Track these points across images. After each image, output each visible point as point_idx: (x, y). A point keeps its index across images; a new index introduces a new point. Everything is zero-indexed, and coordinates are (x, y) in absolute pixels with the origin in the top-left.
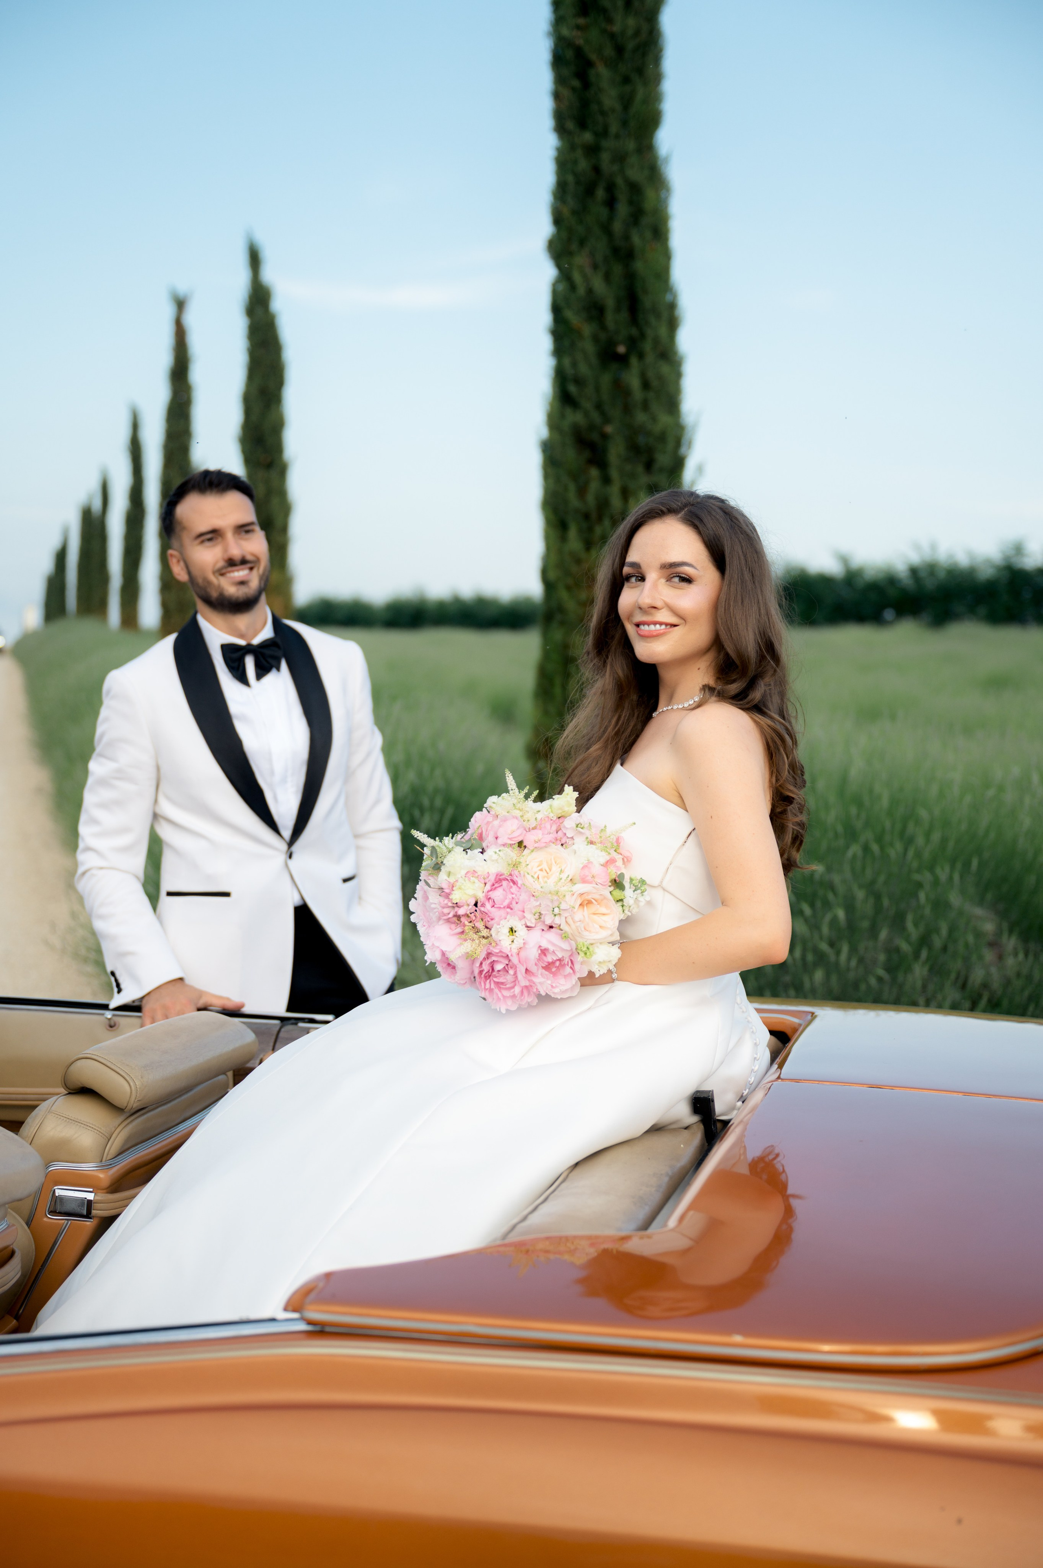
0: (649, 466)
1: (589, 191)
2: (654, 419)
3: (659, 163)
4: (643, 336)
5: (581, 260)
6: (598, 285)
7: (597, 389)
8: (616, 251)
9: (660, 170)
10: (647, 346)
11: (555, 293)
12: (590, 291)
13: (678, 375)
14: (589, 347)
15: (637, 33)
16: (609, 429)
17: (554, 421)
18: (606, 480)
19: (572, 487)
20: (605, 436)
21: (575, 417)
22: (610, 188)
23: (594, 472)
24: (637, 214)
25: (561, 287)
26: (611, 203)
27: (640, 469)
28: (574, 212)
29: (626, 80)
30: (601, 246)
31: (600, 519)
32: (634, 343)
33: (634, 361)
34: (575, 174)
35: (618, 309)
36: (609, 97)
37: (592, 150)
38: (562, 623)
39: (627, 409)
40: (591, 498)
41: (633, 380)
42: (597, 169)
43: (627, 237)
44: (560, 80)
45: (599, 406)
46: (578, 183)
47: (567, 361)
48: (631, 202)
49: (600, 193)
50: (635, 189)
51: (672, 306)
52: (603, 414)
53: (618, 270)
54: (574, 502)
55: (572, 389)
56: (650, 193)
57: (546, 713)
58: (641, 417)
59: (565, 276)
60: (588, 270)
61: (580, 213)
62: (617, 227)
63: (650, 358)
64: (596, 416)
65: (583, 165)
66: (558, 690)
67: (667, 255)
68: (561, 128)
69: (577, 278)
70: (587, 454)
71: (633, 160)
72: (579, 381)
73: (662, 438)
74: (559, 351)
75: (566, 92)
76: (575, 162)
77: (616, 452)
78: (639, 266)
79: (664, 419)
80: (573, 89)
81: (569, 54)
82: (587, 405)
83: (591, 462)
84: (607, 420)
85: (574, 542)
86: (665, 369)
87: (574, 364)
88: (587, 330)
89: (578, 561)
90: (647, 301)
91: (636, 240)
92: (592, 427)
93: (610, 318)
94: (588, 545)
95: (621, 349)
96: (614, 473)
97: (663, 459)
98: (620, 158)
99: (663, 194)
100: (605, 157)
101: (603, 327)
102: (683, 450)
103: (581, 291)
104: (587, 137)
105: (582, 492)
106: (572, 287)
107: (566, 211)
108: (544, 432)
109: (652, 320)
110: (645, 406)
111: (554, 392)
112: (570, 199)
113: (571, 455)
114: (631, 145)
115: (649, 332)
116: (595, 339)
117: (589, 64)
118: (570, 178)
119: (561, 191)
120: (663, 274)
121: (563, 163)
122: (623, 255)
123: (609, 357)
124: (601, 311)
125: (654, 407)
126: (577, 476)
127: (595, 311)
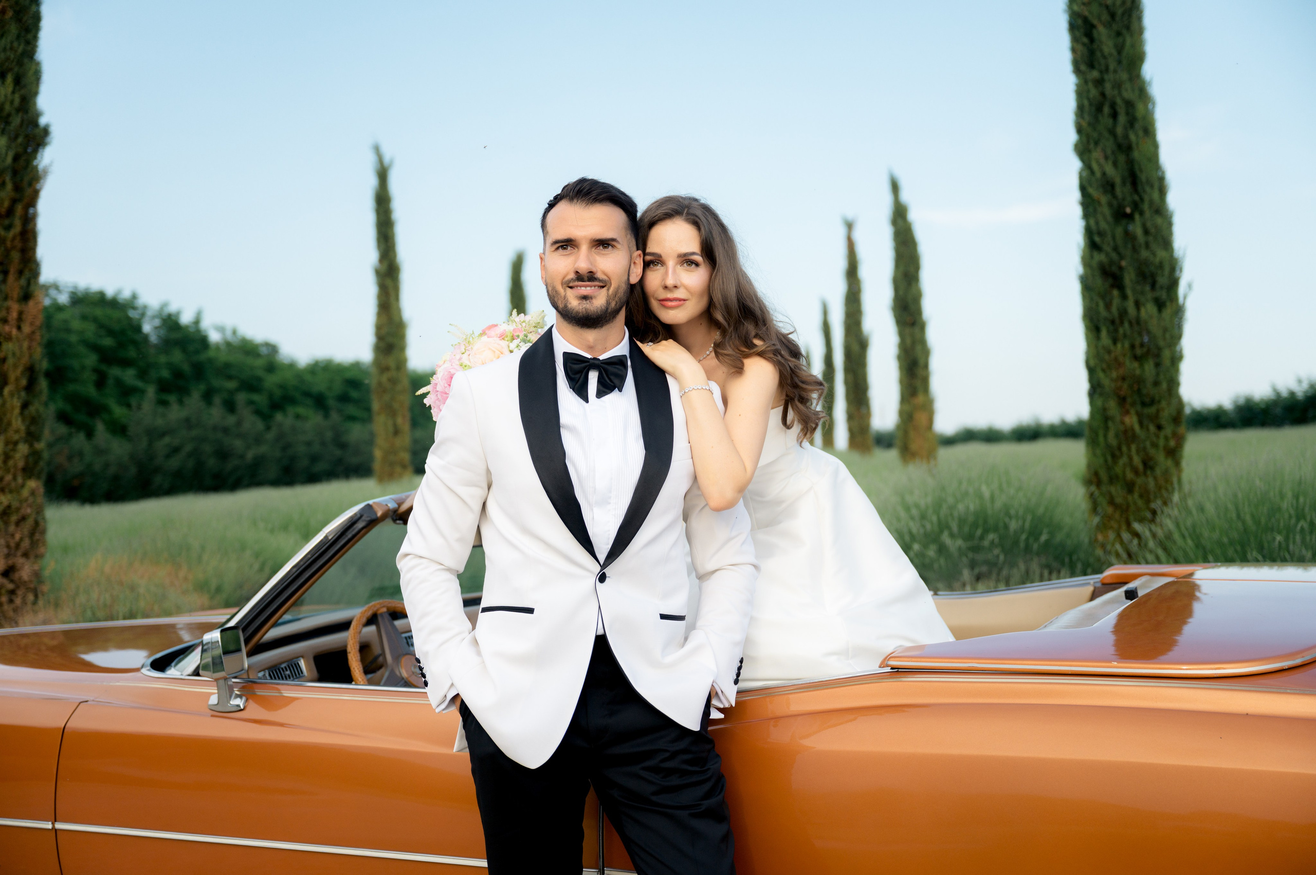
0: (1153, 286)
1: (1099, 109)
2: (1154, 254)
3: (1146, 85)
4: (1142, 199)
5: (1097, 154)
6: (1109, 169)
7: (1114, 238)
8: (1119, 146)
9: (1146, 90)
10: (1146, 207)
11: (1081, 178)
12: (1104, 174)
13: (1170, 224)
14: (1106, 211)
16: (1124, 263)
17: (1086, 261)
18: (1124, 297)
19: (1101, 304)
20: (1121, 268)
21: (1099, 257)
22: (1113, 106)
23: (1115, 292)
24: (1132, 121)
25: (1084, 174)
26: (1114, 115)
27: (1148, 288)
28: (1089, 124)
29: (1119, 34)
30: (1109, 144)
31: (1122, 323)
32: (1136, 206)
33: (1137, 216)
34: (1088, 99)
35: (1124, 183)
36: (1108, 47)
37: (1099, 82)
38: (1101, 395)
39: (1135, 250)
40: (1114, 310)
41: (1136, 228)
42: (1103, 95)
43: (1126, 137)
44: (1075, 39)
45: (1115, 249)
46: (1091, 104)
47: (1092, 222)
48: (1127, 114)
49: (1106, 110)
50: (1130, 105)
51: (1162, 179)
52: (1119, 254)
53: (1122, 158)
54: (1103, 313)
55: (1097, 239)
56: (1140, 107)
57: (1094, 455)
58: (1144, 254)
59: (1087, 166)
60: (1102, 161)
61: (1093, 124)
62: (1119, 130)
63: (1148, 214)
64: (1114, 255)
65: (1094, 92)
66: (1101, 439)
67: (1156, 146)
68: (1077, 70)
69: (1095, 166)
70: (1110, 281)
71: (1128, 85)
72: (1101, 234)
73: (1161, 266)
74: (1086, 216)
75: (1079, 47)
76: (1088, 91)
77: (1129, 278)
78: (1136, 154)
79: (1161, 254)
80: (1084, 44)
81: (1080, 22)
82: (1107, 248)
83: (1113, 286)
84: (1121, 257)
85: (1105, 339)
86: (1159, 220)
87: (1097, 223)
88: (1104, 199)
89: (1109, 352)
90: (1143, 177)
91: (1132, 137)
92: (1112, 262)
93: (1118, 191)
94: (1115, 341)
95: (1128, 210)
96: (1129, 292)
97: (1162, 280)
98: (1118, 86)
99: (1150, 106)
100: (1108, 86)
101: (1114, 196)
102: (1177, 273)
103: (1098, 174)
104: (1095, 74)
105: (1108, 306)
106: (1092, 172)
107: (1084, 124)
108: (1080, 269)
109: (1148, 189)
110: (1147, 245)
111: (1086, 243)
112: (1086, 116)
113: (1099, 282)
114: (1126, 77)
115: (1146, 198)
116: (1110, 205)
117: (1093, 27)
118: (1086, 103)
119: (1080, 111)
120: (1153, 158)
121: (1081, 93)
122: (1125, 148)
123: (1120, 216)
124: (1113, 186)
125: (1154, 246)
126: (1105, 296)
127: (1108, 186)
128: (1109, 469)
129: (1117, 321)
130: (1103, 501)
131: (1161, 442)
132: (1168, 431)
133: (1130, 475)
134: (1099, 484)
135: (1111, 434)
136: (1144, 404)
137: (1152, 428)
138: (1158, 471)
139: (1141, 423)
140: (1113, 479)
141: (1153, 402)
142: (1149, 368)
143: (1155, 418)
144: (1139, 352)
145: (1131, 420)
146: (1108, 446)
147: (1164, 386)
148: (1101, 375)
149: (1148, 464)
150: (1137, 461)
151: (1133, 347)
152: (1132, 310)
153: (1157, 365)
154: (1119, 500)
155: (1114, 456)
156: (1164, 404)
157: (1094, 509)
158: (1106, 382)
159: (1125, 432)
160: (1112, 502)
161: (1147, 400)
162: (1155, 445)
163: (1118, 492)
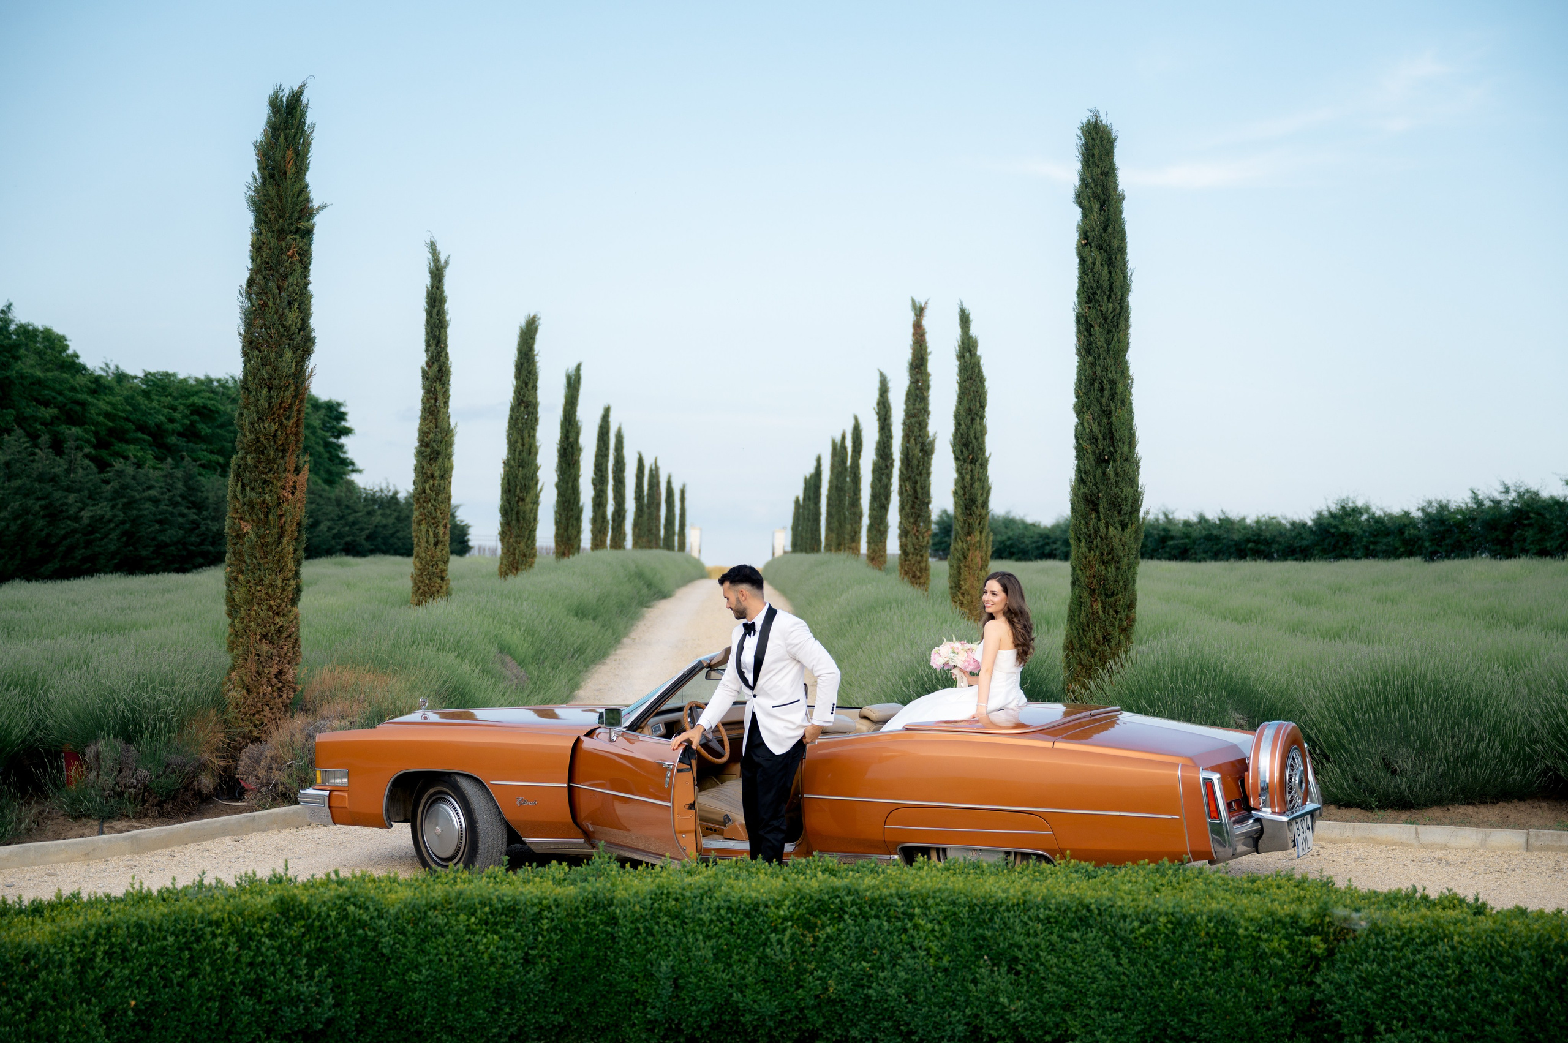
0: (1122, 511)
1: (1092, 384)
2: (1124, 490)
3: (1128, 367)
4: (1117, 451)
5: (1088, 416)
6: (1095, 427)
7: (1095, 476)
8: (1104, 412)
9: (1127, 372)
10: (1118, 457)
11: (1077, 430)
12: (1091, 429)
13: (1137, 468)
14: (1092, 456)
15: (1114, 310)
16: (1100, 495)
17: (1075, 491)
18: (1099, 519)
20: (1098, 498)
21: (1084, 488)
22: (1101, 383)
23: (1093, 515)
24: (1113, 396)
25: (1079, 428)
26: (1102, 389)
27: (1116, 513)
28: (1084, 393)
29: (1109, 332)
30: (1096, 409)
31: (1096, 537)
32: (1111, 454)
33: (1112, 462)
34: (1085, 374)
35: (1105, 439)
36: (1100, 340)
37: (1093, 365)
38: (1079, 586)
39: (1108, 486)
40: (1091, 527)
41: (1110, 471)
42: (1095, 374)
43: (1109, 405)
44: (1079, 331)
45: (1095, 484)
46: (1086, 379)
47: (1081, 463)
48: (1111, 389)
49: (1097, 385)
50: (1113, 383)
51: (1133, 437)
52: (1097, 488)
53: (1105, 420)
54: (1084, 529)
55: (1083, 475)
56: (1122, 384)
57: (1071, 628)
58: (1115, 489)
59: (1081, 423)
60: (1091, 419)
61: (1087, 393)
62: (1104, 401)
63: (1120, 460)
64: (1095, 490)
65: (1089, 371)
66: (1077, 618)
67: (1131, 415)
68: (1079, 353)
69: (1086, 426)
70: (1091, 506)
71: (1114, 367)
72: (1087, 472)
74: (1078, 457)
75: (1082, 338)
76: (1085, 370)
77: (1103, 505)
80: (1085, 336)
81: (1083, 320)
82: (1090, 483)
83: (1092, 510)
84: (1099, 490)
85: (1084, 548)
86: (1129, 465)
87: (1085, 464)
88: (1090, 449)
89: (1085, 557)
90: (1120, 435)
91: (1113, 406)
92: (1092, 494)
93: (1100, 443)
95: (1106, 458)
96: (1102, 516)
98: (1105, 369)
100: (1098, 368)
101: (1097, 447)
102: (1139, 502)
103: (1087, 431)
104: (1091, 358)
105: (1087, 524)
106: (1084, 427)
107: (1081, 392)
109: (1122, 442)
110: (1118, 484)
111: (1076, 477)
112: (1083, 387)
114: (1110, 362)
115: (1121, 448)
116: (1094, 453)
117: (1092, 326)
118: (1083, 377)
119: (1079, 381)
121: (1081, 370)
122: (1107, 413)
123: (1101, 461)
124: (1097, 440)
125: (1122, 484)
126: (1086, 517)
127: (1094, 440)
128: (1080, 639)
129: (1093, 536)
130: (1074, 662)
131: (1117, 623)
132: (1123, 615)
133: (1093, 645)
134: (1072, 650)
135: (1083, 614)
136: (1106, 595)
137: (1112, 612)
138: (1113, 644)
139: (1104, 608)
140: (1082, 647)
141: (1113, 594)
142: (1112, 570)
143: (1113, 605)
144: (1106, 558)
145: (1098, 606)
146: (1081, 624)
147: (1121, 583)
148: (1079, 572)
149: (1107, 638)
150: (1099, 635)
151: (1102, 554)
152: (1103, 530)
153: (1118, 568)
154: (1085, 662)
155: (1083, 630)
156: (1120, 595)
157: (1068, 665)
158: (1082, 578)
159: (1093, 613)
160: (1080, 663)
161: (1109, 593)
162: (1113, 625)
163: (1084, 656)
